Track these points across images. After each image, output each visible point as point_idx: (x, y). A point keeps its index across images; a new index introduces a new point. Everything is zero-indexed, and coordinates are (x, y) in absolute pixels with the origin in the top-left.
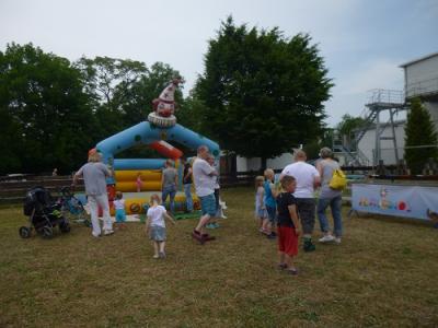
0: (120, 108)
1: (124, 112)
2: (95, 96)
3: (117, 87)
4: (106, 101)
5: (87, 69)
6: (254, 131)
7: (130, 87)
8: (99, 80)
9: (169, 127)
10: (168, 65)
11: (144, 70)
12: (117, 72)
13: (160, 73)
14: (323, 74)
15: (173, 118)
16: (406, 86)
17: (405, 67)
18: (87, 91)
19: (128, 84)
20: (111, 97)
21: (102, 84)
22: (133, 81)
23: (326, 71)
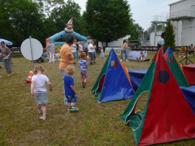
0: (54, 20)
1: (56, 22)
2: (44, 15)
3: (53, 11)
4: (48, 17)
5: (40, 3)
6: (101, 33)
7: (58, 11)
8: (45, 8)
9: (71, 32)
10: (74, 1)
11: (64, 3)
12: (52, 4)
13: (71, 5)
14: (129, 11)
15: (72, 30)
16: (170, 13)
17: (170, 5)
18: (40, 12)
19: (57, 9)
20: (50, 15)
21: (46, 10)
22: (59, 8)
23: (130, 10)
